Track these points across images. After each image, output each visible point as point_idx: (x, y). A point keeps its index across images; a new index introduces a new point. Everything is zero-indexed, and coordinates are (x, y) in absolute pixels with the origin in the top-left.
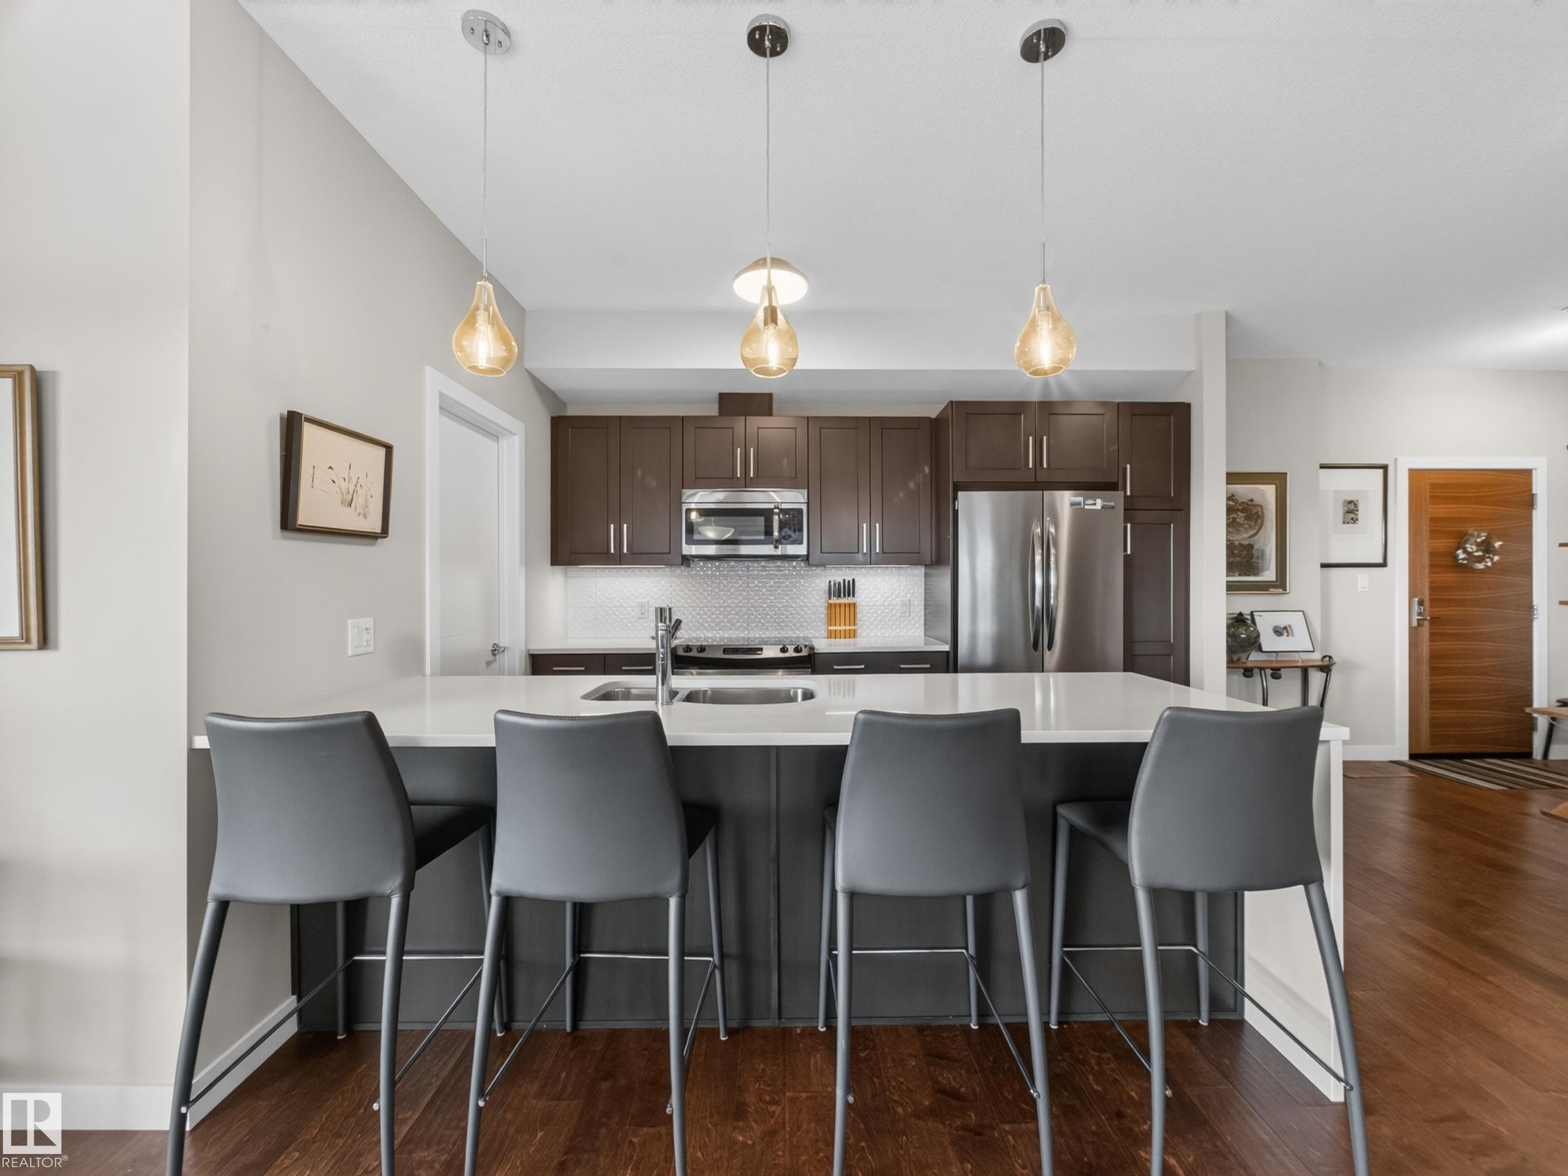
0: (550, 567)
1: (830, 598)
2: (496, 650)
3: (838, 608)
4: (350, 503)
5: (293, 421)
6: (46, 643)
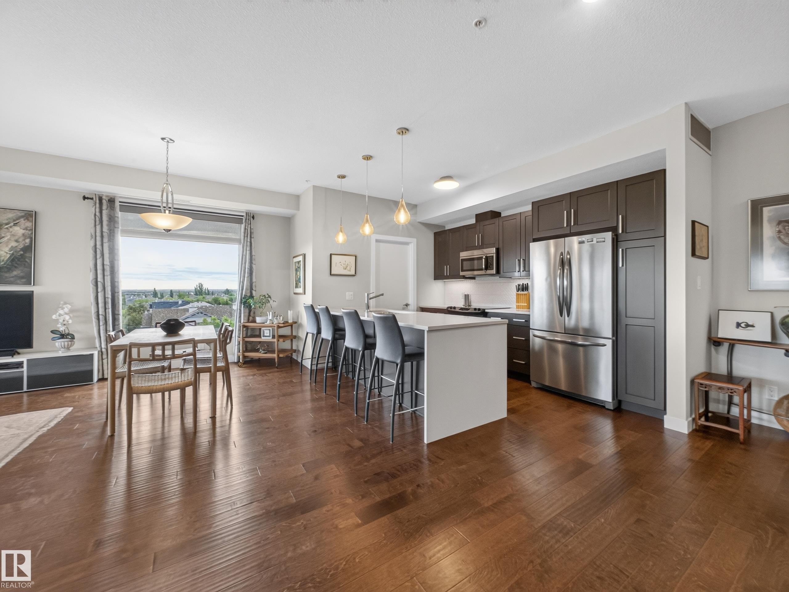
0: (433, 280)
1: (518, 291)
2: (407, 305)
3: (521, 296)
4: (346, 269)
5: (331, 255)
6: (305, 294)
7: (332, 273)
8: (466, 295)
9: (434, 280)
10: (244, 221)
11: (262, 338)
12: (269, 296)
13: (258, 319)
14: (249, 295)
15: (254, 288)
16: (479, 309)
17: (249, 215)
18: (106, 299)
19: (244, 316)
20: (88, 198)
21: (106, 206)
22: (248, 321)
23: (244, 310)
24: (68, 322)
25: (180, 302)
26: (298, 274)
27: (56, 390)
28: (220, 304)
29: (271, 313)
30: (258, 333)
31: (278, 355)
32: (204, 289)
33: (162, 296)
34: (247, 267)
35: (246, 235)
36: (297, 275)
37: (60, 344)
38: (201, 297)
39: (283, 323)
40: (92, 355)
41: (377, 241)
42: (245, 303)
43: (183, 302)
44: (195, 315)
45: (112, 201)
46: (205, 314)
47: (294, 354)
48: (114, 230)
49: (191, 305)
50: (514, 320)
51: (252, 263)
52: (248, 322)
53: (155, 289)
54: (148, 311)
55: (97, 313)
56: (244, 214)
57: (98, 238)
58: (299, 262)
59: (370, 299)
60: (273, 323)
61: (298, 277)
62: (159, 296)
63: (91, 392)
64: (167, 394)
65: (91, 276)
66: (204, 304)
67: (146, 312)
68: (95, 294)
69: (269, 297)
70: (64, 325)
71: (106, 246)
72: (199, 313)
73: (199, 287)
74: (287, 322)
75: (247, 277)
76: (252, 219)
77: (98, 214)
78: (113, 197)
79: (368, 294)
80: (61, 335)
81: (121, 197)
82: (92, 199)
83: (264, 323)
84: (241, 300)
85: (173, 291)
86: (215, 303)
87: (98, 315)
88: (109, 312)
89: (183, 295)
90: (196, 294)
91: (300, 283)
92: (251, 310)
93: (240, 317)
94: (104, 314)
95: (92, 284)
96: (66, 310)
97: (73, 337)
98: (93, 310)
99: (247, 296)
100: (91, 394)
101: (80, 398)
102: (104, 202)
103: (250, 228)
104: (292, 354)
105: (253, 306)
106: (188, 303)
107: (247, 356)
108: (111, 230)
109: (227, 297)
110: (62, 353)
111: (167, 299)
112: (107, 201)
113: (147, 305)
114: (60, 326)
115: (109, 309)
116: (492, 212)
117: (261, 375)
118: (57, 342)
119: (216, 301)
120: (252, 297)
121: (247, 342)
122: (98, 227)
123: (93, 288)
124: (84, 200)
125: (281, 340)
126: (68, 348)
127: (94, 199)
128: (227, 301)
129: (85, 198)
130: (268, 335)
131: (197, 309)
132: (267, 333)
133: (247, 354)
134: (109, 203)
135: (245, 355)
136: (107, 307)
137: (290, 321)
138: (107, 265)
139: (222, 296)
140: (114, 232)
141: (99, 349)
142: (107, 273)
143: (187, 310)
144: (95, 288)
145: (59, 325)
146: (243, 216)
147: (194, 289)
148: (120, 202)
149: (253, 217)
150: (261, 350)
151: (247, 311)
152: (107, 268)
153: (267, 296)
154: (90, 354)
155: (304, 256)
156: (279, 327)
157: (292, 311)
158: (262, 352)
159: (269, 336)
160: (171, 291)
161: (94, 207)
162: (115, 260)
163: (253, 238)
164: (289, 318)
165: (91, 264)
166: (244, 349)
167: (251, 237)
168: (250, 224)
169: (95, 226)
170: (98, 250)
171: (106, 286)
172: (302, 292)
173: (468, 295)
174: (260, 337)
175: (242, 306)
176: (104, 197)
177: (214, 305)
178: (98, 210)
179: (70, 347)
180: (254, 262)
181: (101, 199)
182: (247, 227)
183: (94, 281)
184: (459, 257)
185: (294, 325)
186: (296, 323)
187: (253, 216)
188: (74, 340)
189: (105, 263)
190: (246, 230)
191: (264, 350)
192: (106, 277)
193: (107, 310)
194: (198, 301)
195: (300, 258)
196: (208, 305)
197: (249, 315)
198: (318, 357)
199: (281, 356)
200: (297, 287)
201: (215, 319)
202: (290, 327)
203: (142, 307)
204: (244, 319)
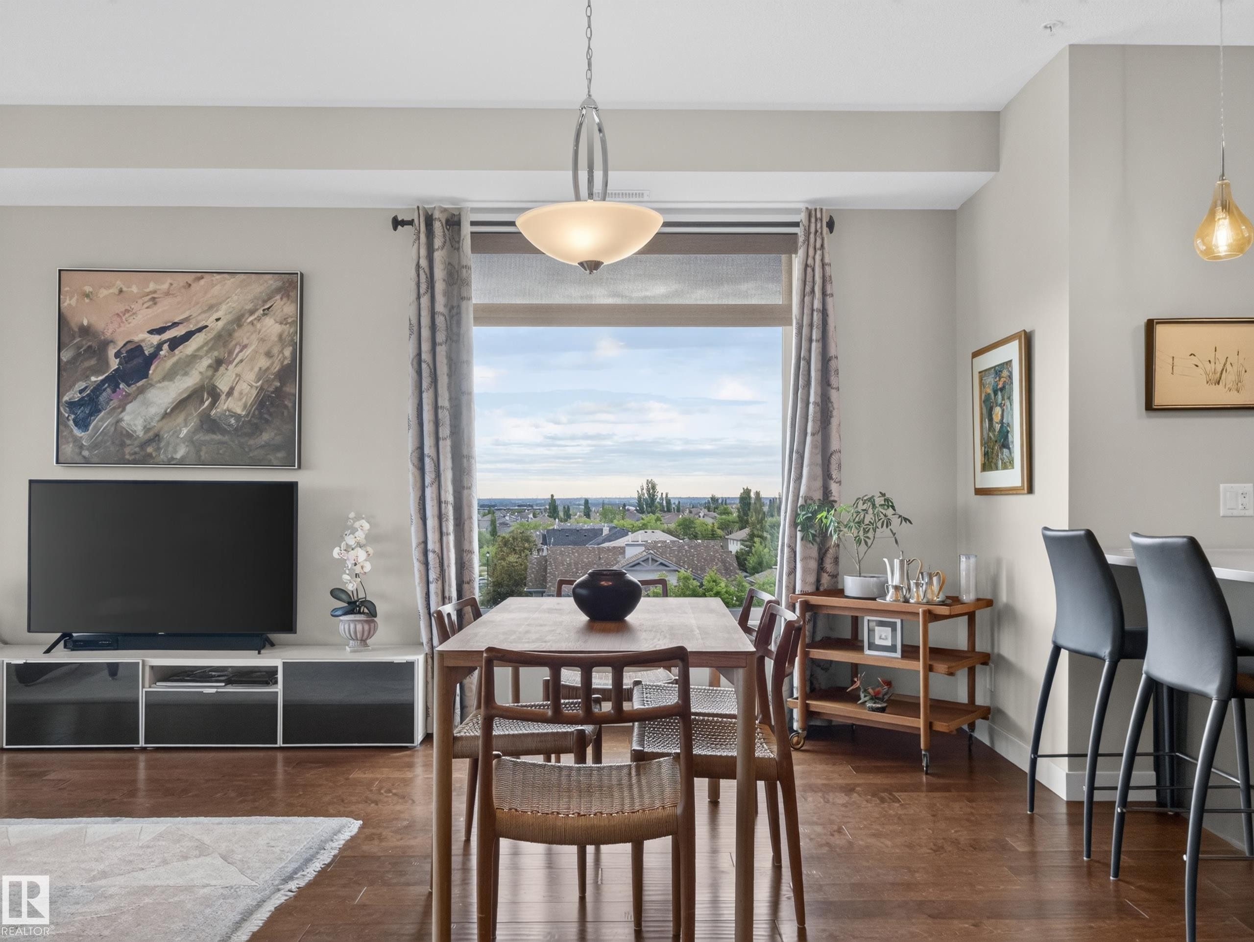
4: (1220, 382)
5: (1150, 326)
6: (1031, 490)
7: (1159, 400)
10: (801, 239)
11: (867, 652)
12: (887, 500)
13: (852, 585)
14: (818, 495)
15: (834, 474)
17: (818, 218)
18: (443, 505)
19: (805, 571)
20: (403, 223)
21: (443, 240)
22: (818, 589)
23: (804, 547)
24: (362, 567)
25: (606, 531)
26: (997, 417)
27: (339, 753)
28: (696, 537)
29: (897, 562)
30: (847, 635)
31: (930, 726)
32: (659, 496)
33: (568, 516)
34: (812, 399)
35: (808, 289)
36: (991, 420)
37: (347, 626)
38: (652, 517)
39: (943, 603)
40: (410, 666)
42: (806, 526)
43: (611, 529)
44: (639, 564)
45: (453, 222)
46: (662, 564)
47: (979, 723)
48: (459, 306)
49: (630, 538)
51: (829, 385)
52: (817, 592)
53: (552, 496)
54: (538, 550)
55: (422, 546)
56: (801, 217)
57: (425, 333)
58: (999, 370)
60: (906, 601)
61: (998, 427)
62: (561, 514)
63: (409, 775)
64: (590, 849)
65: (410, 444)
66: (660, 536)
67: (535, 555)
68: (419, 494)
69: (889, 503)
70: (357, 575)
71: (441, 351)
72: (648, 559)
73: (648, 490)
74: (954, 600)
75: (813, 434)
76: (825, 230)
77: (424, 263)
78: (456, 213)
80: (349, 603)
81: (475, 210)
82: (411, 223)
83: (874, 599)
84: (795, 515)
85: (590, 502)
86: (685, 534)
87: (425, 553)
88: (448, 543)
89: (611, 512)
90: (641, 511)
91: (1005, 451)
92: (827, 550)
93: (792, 572)
94: (437, 550)
95: (413, 464)
96: (360, 535)
97: (373, 613)
98: (414, 539)
99: (811, 499)
100: (407, 782)
101: (382, 791)
102: (437, 227)
103: (822, 260)
104: (972, 726)
105: (835, 537)
106: (623, 533)
107: (819, 714)
108: (452, 307)
109: (715, 518)
110: (351, 652)
111: (578, 522)
112: (444, 224)
113: (536, 535)
114: (348, 577)
115: (448, 534)
117: (875, 792)
118: (341, 621)
119: (687, 529)
120: (827, 502)
121: (815, 663)
122: (425, 301)
123: (413, 474)
124: (395, 229)
125: (941, 667)
126: (363, 641)
127: (416, 221)
128: (713, 531)
129: (397, 223)
130: (888, 643)
131: (643, 548)
132: (883, 636)
133: (817, 705)
134: (448, 230)
135: (812, 709)
136: (444, 530)
137: (968, 597)
138: (443, 408)
139: (701, 515)
140: (459, 313)
141: (426, 649)
142: (445, 431)
143: (622, 551)
144: (417, 473)
145: (346, 577)
146: (796, 224)
147: (636, 496)
148: (473, 223)
149: (831, 225)
150: (863, 699)
151: (814, 551)
152: (445, 416)
153: (879, 501)
154: (407, 663)
155: (1028, 341)
156: (931, 617)
157: (973, 560)
158: (869, 705)
159: (893, 648)
160: (587, 501)
161: (416, 245)
162: (463, 393)
163: (832, 295)
164: (963, 581)
165: (410, 409)
166: (808, 689)
167: (824, 294)
168: (822, 246)
169: (419, 297)
170: (424, 366)
171: (442, 468)
172: (1019, 484)
174: (860, 649)
175: (799, 535)
176: (437, 215)
177: (683, 539)
178: (423, 252)
179: (367, 639)
180: (833, 380)
181: (429, 221)
182: (810, 261)
183: (416, 454)
185: (982, 616)
186: (989, 603)
187: (831, 217)
188: (375, 619)
189: (440, 402)
190: (809, 270)
191: (874, 698)
192: (441, 443)
193: (444, 538)
194: (644, 527)
195: (1011, 352)
196: (669, 538)
197: (821, 568)
198: (1096, 754)
199: (941, 726)
200: (989, 464)
201: (686, 579)
202: (966, 617)
203: (527, 539)
204: (804, 581)
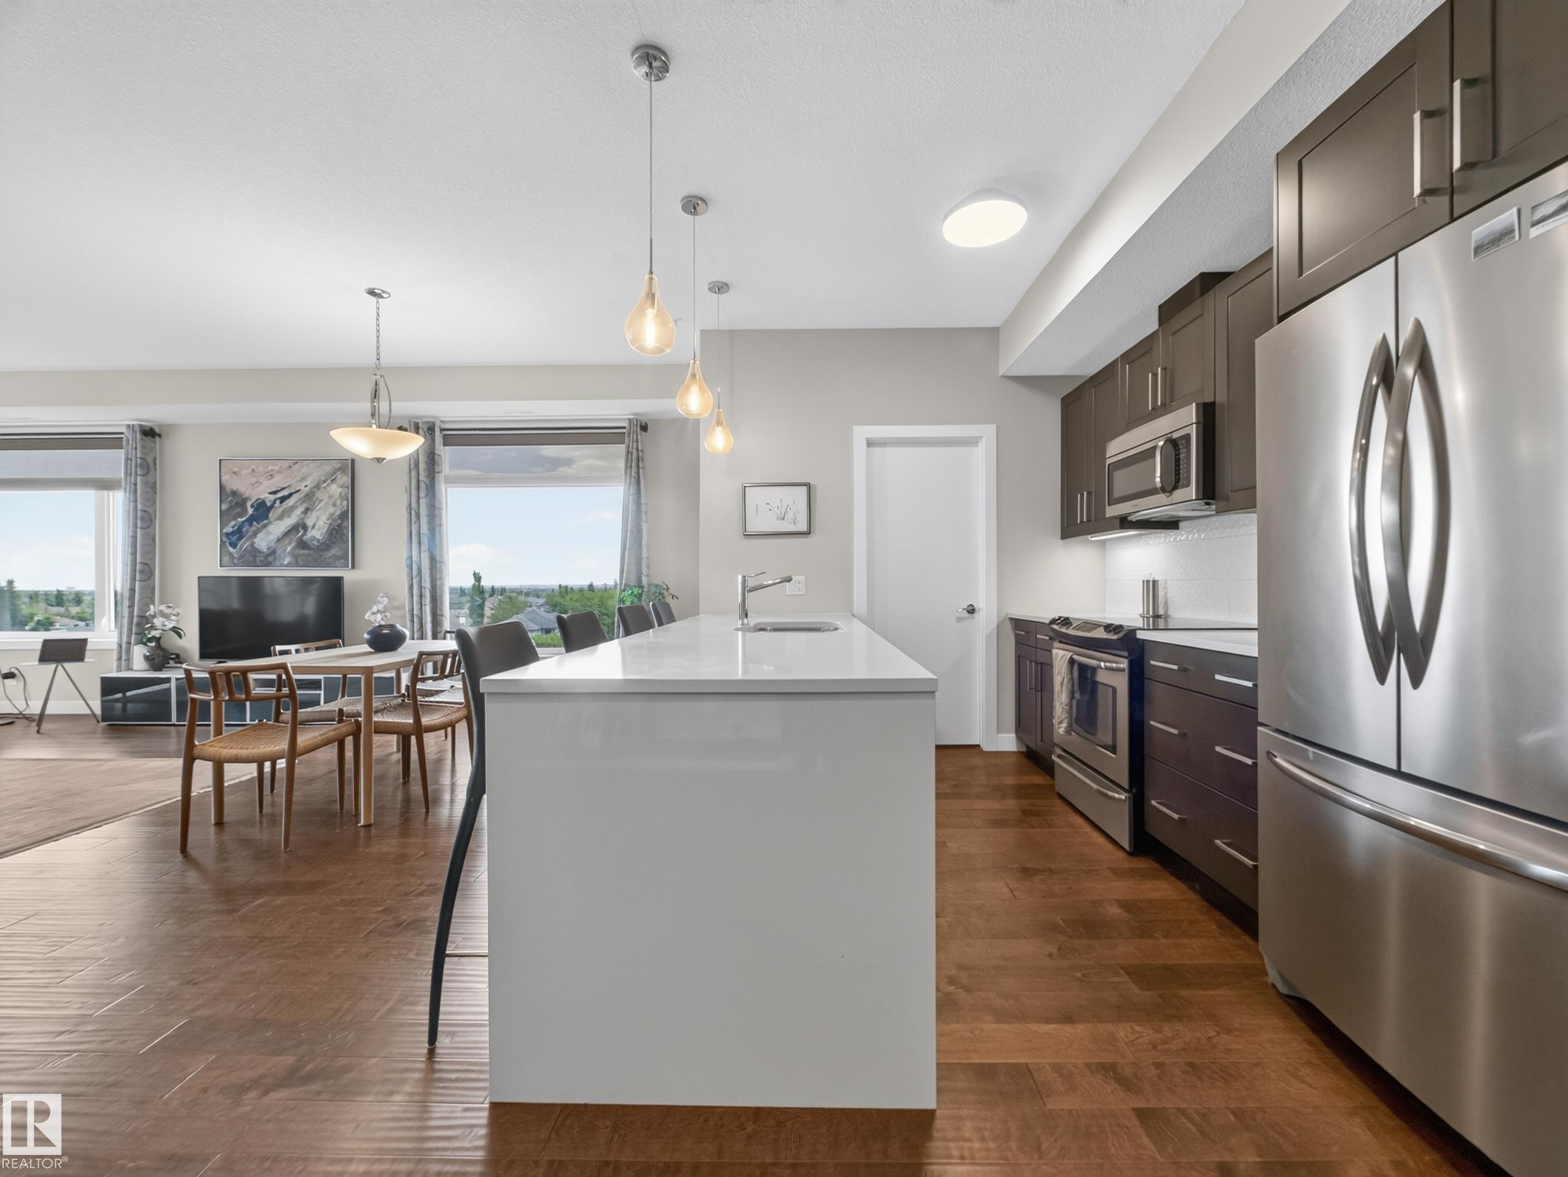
0: (1060, 540)
4: (784, 519)
5: (744, 487)
7: (749, 530)
8: (1148, 581)
9: (1063, 538)
10: (624, 437)
16: (1117, 629)
17: (635, 423)
18: (424, 589)
21: (425, 439)
34: (629, 528)
35: (629, 464)
41: (870, 443)
45: (432, 429)
50: (1218, 677)
51: (641, 519)
55: (411, 612)
56: (626, 423)
57: (414, 492)
59: (750, 591)
68: (409, 582)
69: (667, 587)
71: (423, 502)
75: (629, 549)
76: (641, 431)
78: (434, 424)
79: (744, 577)
81: (441, 421)
82: (406, 429)
87: (412, 615)
88: (425, 610)
94: (419, 613)
98: (408, 606)
99: (629, 586)
103: (638, 449)
112: (426, 430)
115: (425, 605)
116: (1204, 276)
122: (414, 474)
127: (410, 428)
134: (429, 434)
136: (423, 603)
138: (424, 534)
142: (425, 547)
144: (409, 570)
146: (624, 428)
148: (441, 429)
149: (645, 428)
162: (436, 525)
163: (644, 468)
167: (638, 467)
168: (637, 441)
170: (412, 510)
171: (423, 568)
173: (1154, 582)
176: (420, 425)
180: (644, 517)
181: (418, 428)
182: (630, 450)
184: (1105, 459)
187: (645, 424)
189: (422, 532)
190: (630, 454)
192: (422, 553)
193: (423, 608)
